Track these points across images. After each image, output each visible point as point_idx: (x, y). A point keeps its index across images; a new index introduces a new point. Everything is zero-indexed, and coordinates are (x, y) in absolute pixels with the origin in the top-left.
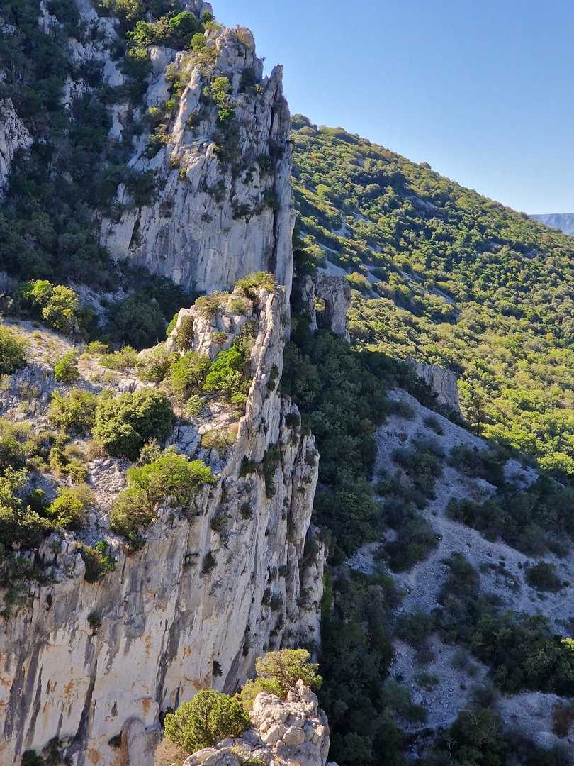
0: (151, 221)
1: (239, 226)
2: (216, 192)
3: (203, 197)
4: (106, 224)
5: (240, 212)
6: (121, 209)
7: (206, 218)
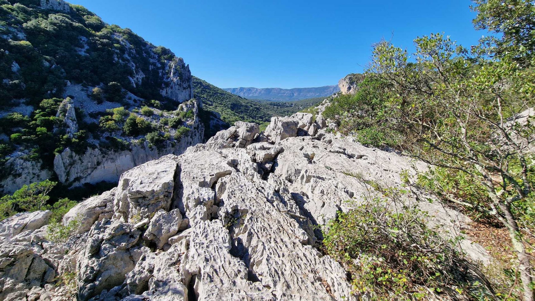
0: (169, 90)
1: (184, 91)
2: (180, 85)
3: (177, 86)
4: (161, 91)
5: (184, 88)
6: (163, 88)
7: (179, 89)
